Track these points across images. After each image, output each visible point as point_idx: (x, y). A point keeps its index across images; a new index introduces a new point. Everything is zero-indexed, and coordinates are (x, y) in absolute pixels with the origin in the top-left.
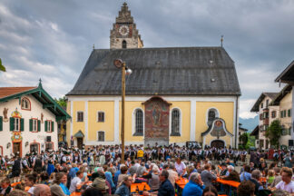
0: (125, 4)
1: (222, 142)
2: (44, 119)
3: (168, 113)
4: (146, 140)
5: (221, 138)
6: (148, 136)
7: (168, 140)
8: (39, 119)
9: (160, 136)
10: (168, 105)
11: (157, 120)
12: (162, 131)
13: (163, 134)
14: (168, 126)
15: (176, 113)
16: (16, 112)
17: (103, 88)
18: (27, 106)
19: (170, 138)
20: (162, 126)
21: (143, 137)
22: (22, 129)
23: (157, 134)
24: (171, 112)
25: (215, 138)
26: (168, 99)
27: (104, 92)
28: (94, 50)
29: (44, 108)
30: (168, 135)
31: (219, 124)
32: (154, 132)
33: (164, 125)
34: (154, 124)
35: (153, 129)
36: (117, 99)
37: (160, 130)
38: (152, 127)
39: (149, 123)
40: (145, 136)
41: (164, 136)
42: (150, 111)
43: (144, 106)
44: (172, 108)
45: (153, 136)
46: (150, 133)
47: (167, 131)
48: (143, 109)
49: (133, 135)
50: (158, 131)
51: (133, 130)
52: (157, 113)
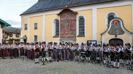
1: (121, 40)
3: (75, 20)
4: (60, 40)
5: (119, 37)
6: (62, 37)
7: (76, 40)
9: (70, 37)
11: (68, 26)
12: (72, 34)
14: (75, 30)
15: (82, 19)
20: (71, 30)
21: (59, 38)
23: (68, 36)
24: (77, 19)
25: (113, 37)
26: (74, 10)
30: (76, 37)
31: (116, 24)
32: (66, 35)
33: (73, 29)
34: (66, 29)
35: (66, 32)
36: (44, 14)
37: (70, 33)
38: (65, 31)
39: (62, 28)
40: (60, 38)
41: (72, 37)
42: (63, 19)
43: (59, 17)
44: (78, 16)
45: (65, 37)
46: (64, 35)
47: (75, 33)
48: (59, 19)
49: (53, 37)
50: (69, 34)
51: (54, 34)
52: (68, 21)
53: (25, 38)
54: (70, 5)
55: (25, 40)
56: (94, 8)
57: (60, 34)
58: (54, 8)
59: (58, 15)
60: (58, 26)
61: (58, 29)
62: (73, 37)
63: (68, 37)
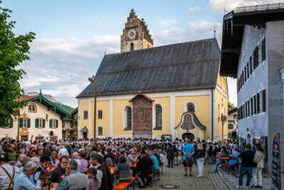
0: (132, 10)
1: (193, 135)
2: (49, 118)
3: (151, 109)
4: (133, 134)
5: (191, 131)
6: (136, 130)
7: (151, 134)
8: (45, 118)
9: (145, 130)
10: (151, 101)
11: (143, 116)
12: (147, 126)
13: (147, 128)
14: (151, 121)
15: (159, 108)
16: (25, 115)
17: (102, 90)
18: (34, 110)
19: (153, 131)
20: (146, 121)
21: (132, 132)
22: (29, 126)
23: (143, 128)
24: (154, 108)
25: (185, 131)
26: (150, 96)
27: (102, 93)
28: (106, 56)
29: (48, 110)
30: (152, 129)
31: (188, 118)
32: (140, 127)
33: (148, 119)
34: (140, 119)
35: (140, 123)
36: (111, 99)
37: (145, 124)
38: (138, 122)
39: (136, 118)
41: (148, 130)
42: (136, 107)
43: (132, 103)
44: (154, 104)
45: (139, 130)
46: (137, 128)
47: (151, 125)
48: (131, 106)
49: (124, 130)
50: (143, 125)
51: (124, 125)
52: (142, 110)
53: (86, 131)
54: (144, 89)
55: (85, 134)
56: (173, 95)
57: (133, 126)
58: (124, 91)
59: (130, 101)
60: (131, 115)
61: (131, 119)
63: (143, 130)
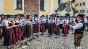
5: (70, 13)
6: (26, 10)
7: (39, 13)
9: (34, 11)
12: (35, 8)
14: (39, 5)
20: (35, 5)
23: (33, 9)
30: (39, 11)
31: (69, 5)
32: (30, 8)
33: (37, 4)
34: (30, 3)
35: (30, 6)
37: (34, 7)
39: (27, 2)
40: (24, 11)
45: (29, 10)
46: (28, 9)
47: (38, 8)
49: (16, 10)
57: (24, 8)
62: (37, 11)
63: (32, 11)
